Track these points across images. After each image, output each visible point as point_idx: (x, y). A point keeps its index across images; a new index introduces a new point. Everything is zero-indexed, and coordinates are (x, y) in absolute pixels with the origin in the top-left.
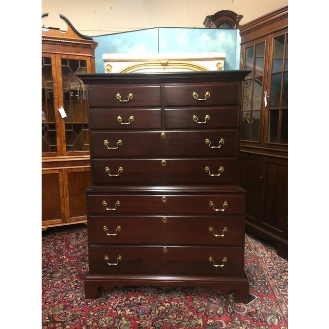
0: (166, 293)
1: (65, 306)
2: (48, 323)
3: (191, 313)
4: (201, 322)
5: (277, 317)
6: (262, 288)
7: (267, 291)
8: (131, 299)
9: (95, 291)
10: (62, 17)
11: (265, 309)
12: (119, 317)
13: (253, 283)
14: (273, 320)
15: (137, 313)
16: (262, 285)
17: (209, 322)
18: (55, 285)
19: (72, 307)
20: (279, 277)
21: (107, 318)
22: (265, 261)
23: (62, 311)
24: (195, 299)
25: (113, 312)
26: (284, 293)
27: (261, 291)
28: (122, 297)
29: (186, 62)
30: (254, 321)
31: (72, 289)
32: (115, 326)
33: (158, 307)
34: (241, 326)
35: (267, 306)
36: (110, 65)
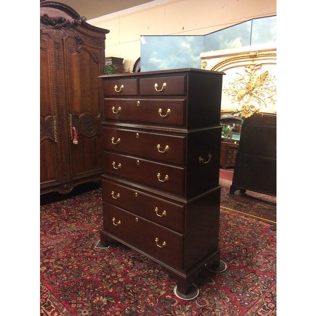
2: (89, 248)
3: (164, 284)
4: (163, 293)
6: (246, 299)
7: (246, 304)
11: (222, 314)
12: (122, 263)
13: (243, 292)
15: (134, 266)
17: (168, 296)
25: (123, 258)
32: (115, 266)
33: (150, 269)
35: (227, 313)
36: (205, 62)
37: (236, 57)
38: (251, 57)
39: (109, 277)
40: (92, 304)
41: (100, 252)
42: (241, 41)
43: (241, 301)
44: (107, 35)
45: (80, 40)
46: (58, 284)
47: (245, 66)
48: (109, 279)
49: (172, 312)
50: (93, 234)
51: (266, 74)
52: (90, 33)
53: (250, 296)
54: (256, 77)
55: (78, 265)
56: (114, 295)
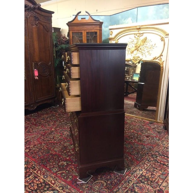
1: (60, 135)
2: (52, 138)
6: (139, 157)
10: (86, 12)
11: (127, 165)
13: (137, 154)
18: (65, 127)
20: (155, 157)
21: (68, 143)
22: (160, 148)
29: (151, 26)
36: (112, 32)
37: (129, 29)
38: (137, 29)
39: (66, 152)
40: (59, 165)
41: (58, 140)
42: (131, 20)
43: (136, 158)
44: (53, 15)
45: (37, 18)
46: (37, 157)
47: (134, 34)
48: (66, 153)
50: (53, 131)
51: (146, 39)
52: (43, 13)
53: (141, 156)
54: (140, 41)
55: (47, 148)
56: (69, 160)
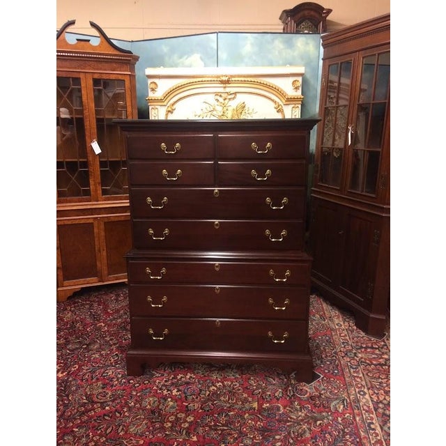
0: (218, 370)
1: (104, 385)
2: (86, 403)
3: (245, 395)
4: (255, 405)
5: (343, 402)
6: (331, 367)
7: (336, 371)
8: (179, 377)
9: (138, 368)
10: (93, 25)
11: (330, 392)
12: (165, 398)
13: (322, 362)
14: (337, 406)
15: (185, 393)
16: (331, 363)
17: (265, 406)
18: (92, 358)
19: (112, 386)
20: (353, 355)
21: (151, 399)
22: (340, 334)
23: (100, 390)
24: (252, 378)
25: (159, 391)
26: (355, 375)
27: (329, 371)
28: (169, 374)
29: (252, 79)
30: (315, 406)
31: (111, 363)
32: (160, 407)
33: (209, 387)
34: (301, 411)
35: (333, 389)
36: (154, 83)
37: (200, 79)
38: (222, 82)
39: (169, 424)
48: (173, 426)
49: (289, 419)
51: (243, 106)
54: (230, 109)
55: (101, 436)
